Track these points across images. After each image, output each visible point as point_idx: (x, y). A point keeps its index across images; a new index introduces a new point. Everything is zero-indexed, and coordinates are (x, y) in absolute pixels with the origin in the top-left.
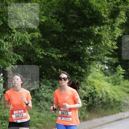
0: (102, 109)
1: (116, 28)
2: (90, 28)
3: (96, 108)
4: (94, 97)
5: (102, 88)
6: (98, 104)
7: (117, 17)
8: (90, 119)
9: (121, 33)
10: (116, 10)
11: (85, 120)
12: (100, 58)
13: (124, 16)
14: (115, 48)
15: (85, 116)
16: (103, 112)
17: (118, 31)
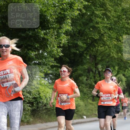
0: (46, 115)
1: (62, 35)
2: (36, 31)
3: (40, 114)
4: (38, 102)
5: (47, 94)
6: (42, 109)
7: (63, 23)
8: (34, 123)
9: (67, 40)
10: (63, 16)
11: (29, 123)
12: (46, 63)
13: (71, 23)
14: (60, 55)
15: (30, 120)
16: (47, 117)
17: (64, 38)
